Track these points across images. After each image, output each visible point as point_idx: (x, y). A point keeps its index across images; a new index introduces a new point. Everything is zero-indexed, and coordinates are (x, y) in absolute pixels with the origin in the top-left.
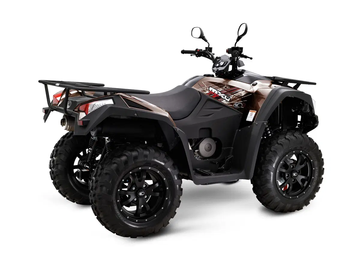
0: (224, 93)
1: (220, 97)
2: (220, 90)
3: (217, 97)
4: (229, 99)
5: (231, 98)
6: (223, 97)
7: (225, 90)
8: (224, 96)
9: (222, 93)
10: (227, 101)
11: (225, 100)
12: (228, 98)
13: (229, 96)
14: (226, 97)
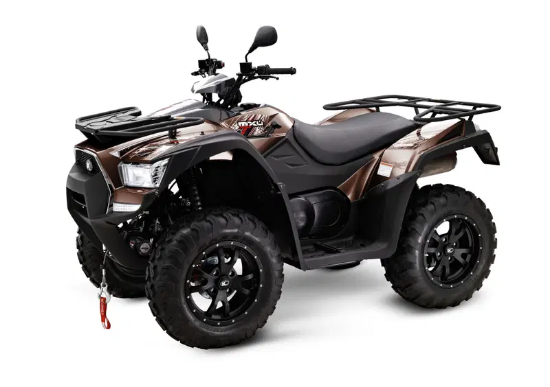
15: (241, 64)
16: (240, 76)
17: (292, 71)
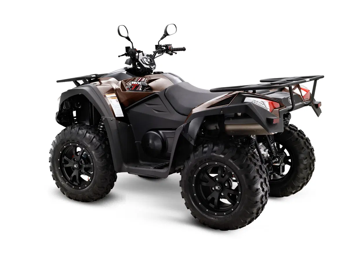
15: (155, 45)
16: (155, 53)
17: (184, 49)
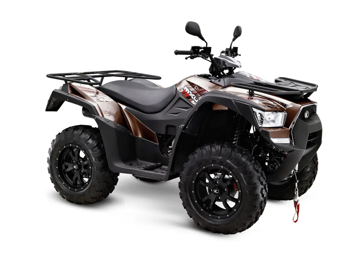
0: (195, 94)
1: (190, 97)
2: (192, 90)
3: (188, 97)
4: (198, 100)
5: (199, 99)
6: (192, 97)
7: (196, 91)
8: (194, 97)
9: (193, 94)
10: (195, 102)
11: (194, 100)
12: (196, 99)
13: (198, 97)
14: (195, 97)
